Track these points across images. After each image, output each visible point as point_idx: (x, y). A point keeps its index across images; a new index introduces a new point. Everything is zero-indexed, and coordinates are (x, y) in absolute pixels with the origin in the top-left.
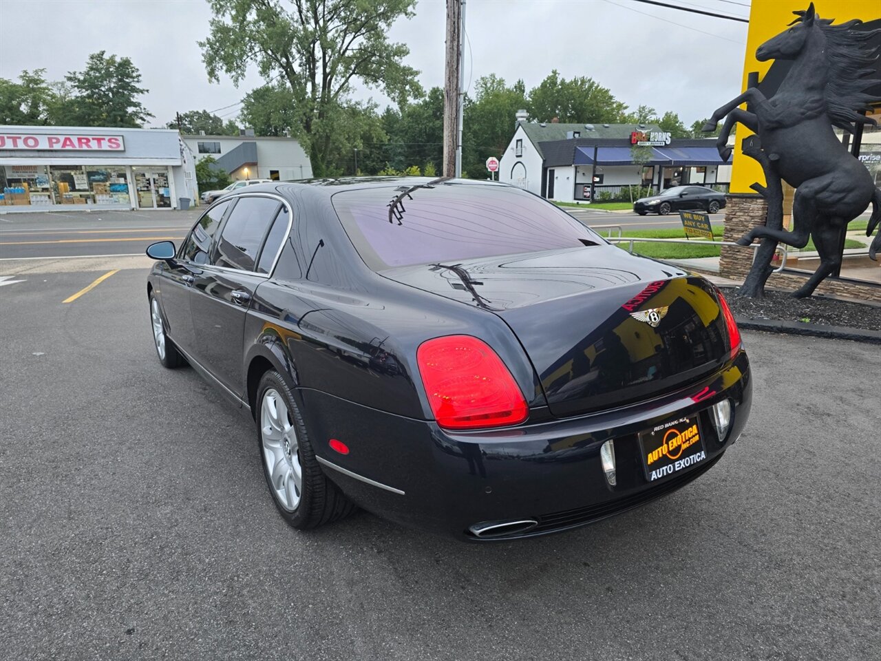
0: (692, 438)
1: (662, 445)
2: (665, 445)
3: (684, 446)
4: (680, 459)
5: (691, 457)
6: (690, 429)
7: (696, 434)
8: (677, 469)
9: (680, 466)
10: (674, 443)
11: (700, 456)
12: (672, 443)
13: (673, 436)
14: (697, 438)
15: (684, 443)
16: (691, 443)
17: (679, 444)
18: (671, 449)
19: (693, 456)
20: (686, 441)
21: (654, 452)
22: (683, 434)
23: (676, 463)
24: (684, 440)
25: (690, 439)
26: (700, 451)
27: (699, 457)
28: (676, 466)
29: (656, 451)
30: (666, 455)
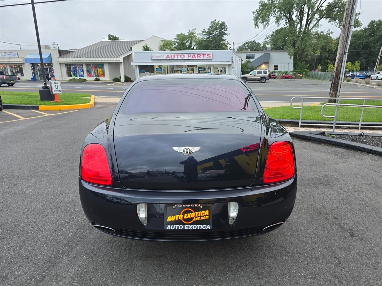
0: (203, 216)
1: (180, 214)
2: (182, 216)
3: (195, 219)
4: (190, 224)
5: (199, 226)
6: (204, 212)
7: (207, 215)
8: (185, 229)
9: (188, 228)
10: (189, 216)
11: (206, 227)
12: (187, 215)
13: (190, 212)
14: (207, 217)
15: (196, 217)
16: (201, 219)
17: (192, 216)
18: (185, 218)
19: (200, 225)
20: (198, 217)
21: (172, 217)
22: (197, 213)
23: (186, 226)
24: (196, 216)
25: (201, 216)
26: (207, 224)
27: (204, 227)
28: (186, 227)
29: (174, 216)
30: (181, 220)
